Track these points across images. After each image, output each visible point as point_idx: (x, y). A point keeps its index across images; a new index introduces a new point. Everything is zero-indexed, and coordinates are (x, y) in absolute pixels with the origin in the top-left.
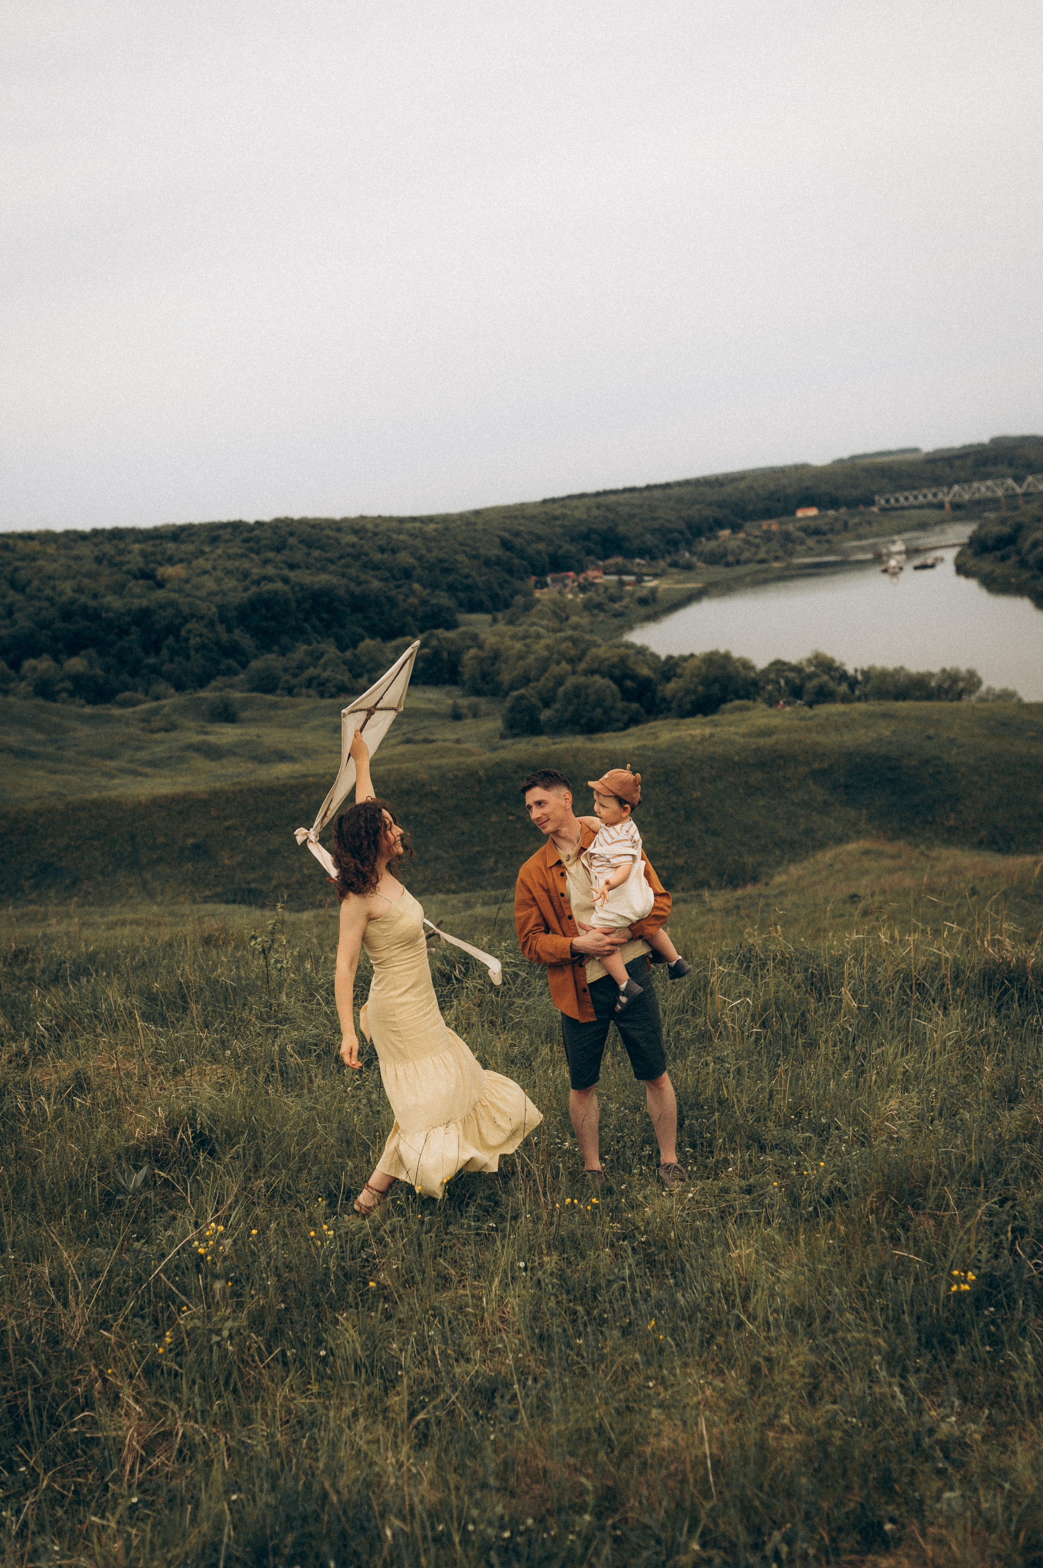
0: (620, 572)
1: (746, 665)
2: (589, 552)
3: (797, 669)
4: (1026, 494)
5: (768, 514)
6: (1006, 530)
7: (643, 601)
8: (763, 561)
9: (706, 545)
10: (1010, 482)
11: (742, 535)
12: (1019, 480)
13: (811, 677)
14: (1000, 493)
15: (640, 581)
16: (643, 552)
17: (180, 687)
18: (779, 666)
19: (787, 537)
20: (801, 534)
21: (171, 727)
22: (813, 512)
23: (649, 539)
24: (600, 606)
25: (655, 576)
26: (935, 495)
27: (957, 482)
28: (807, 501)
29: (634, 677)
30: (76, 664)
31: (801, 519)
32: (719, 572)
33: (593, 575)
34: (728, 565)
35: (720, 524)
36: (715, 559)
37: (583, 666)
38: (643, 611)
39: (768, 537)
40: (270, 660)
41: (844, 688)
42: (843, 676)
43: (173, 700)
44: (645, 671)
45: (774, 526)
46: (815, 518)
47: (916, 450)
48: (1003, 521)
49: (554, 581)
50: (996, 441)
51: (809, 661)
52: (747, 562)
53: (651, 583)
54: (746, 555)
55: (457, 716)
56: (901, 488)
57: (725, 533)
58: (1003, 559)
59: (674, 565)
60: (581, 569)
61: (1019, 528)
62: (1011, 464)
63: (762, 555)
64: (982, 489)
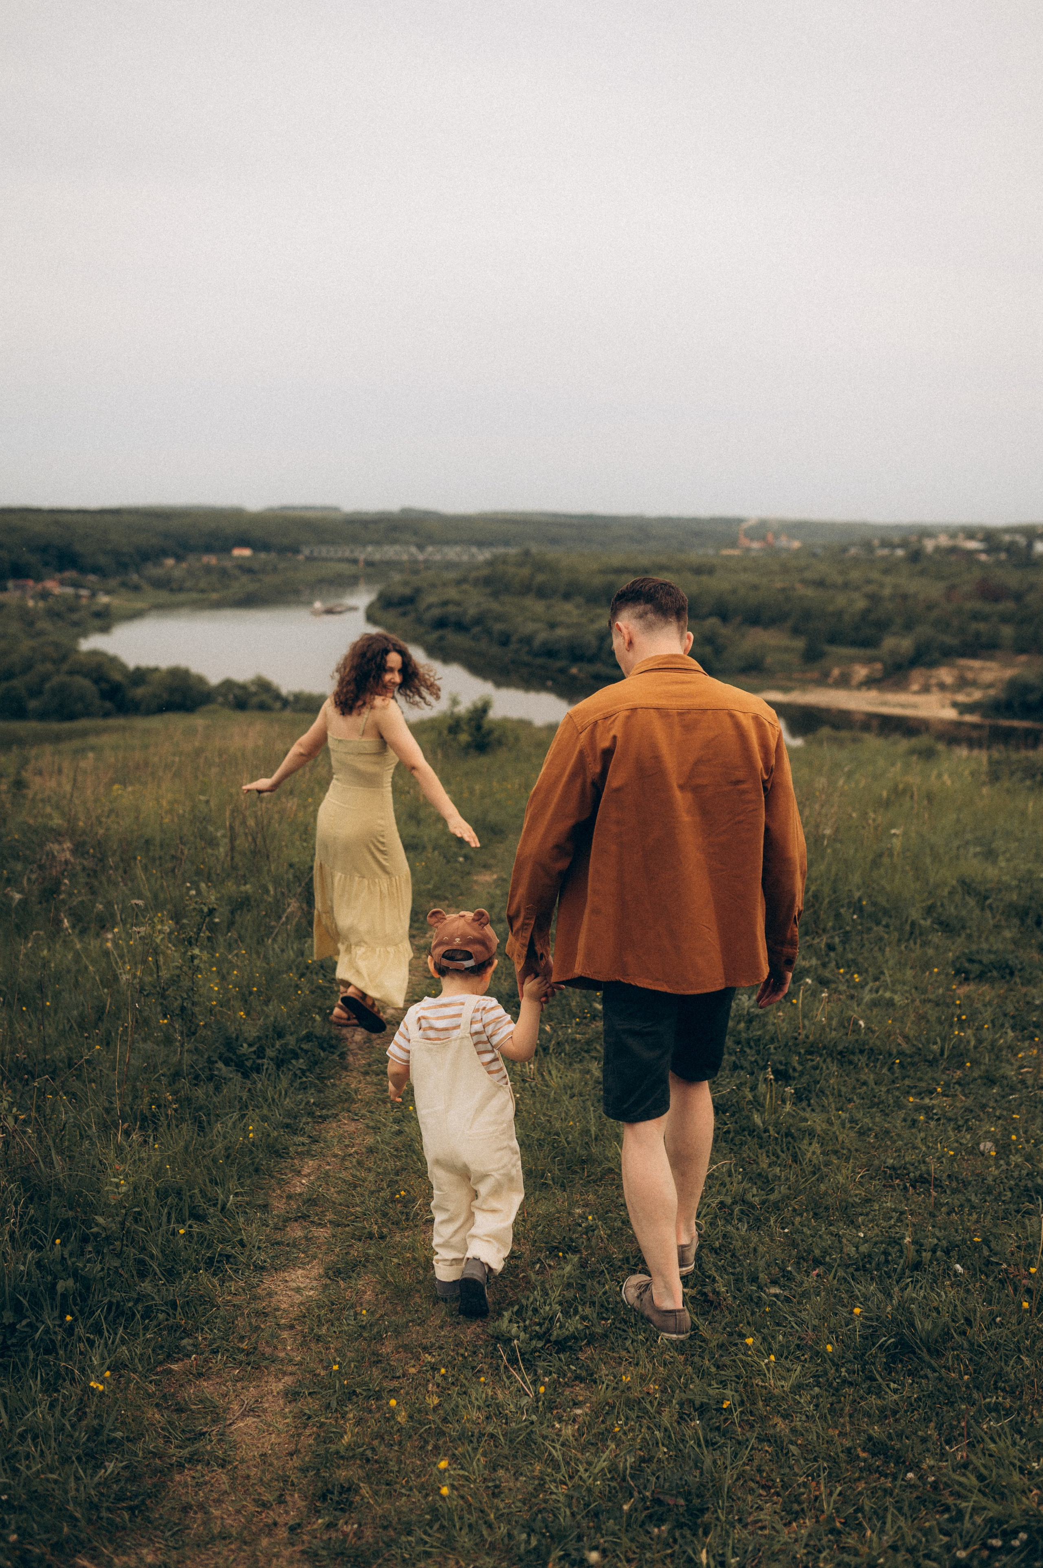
0: (76, 585)
1: (201, 680)
2: (46, 564)
3: (243, 687)
4: (426, 561)
5: (209, 549)
6: (407, 591)
7: (98, 615)
8: (203, 591)
9: (153, 570)
10: (413, 550)
11: (184, 565)
12: (421, 547)
13: (255, 694)
14: (405, 557)
15: (93, 595)
16: (96, 570)
18: (228, 685)
19: (224, 573)
20: (237, 572)
22: (247, 552)
23: (102, 560)
24: (58, 615)
25: (108, 592)
26: (352, 551)
27: (371, 542)
28: (244, 543)
29: (108, 681)
31: (238, 558)
32: (163, 596)
33: (53, 586)
34: (172, 590)
35: (164, 553)
36: (163, 584)
37: (65, 667)
38: (97, 623)
39: (208, 570)
41: (278, 705)
42: (277, 696)
44: (117, 677)
45: (211, 560)
46: (248, 558)
47: (336, 509)
48: (406, 583)
49: (17, 587)
50: (405, 511)
51: (253, 682)
52: (190, 590)
53: (104, 599)
54: (188, 584)
56: (323, 542)
57: (170, 562)
58: (404, 614)
59: (124, 584)
60: (39, 579)
61: (418, 591)
62: (416, 533)
63: (202, 584)
64: (390, 552)
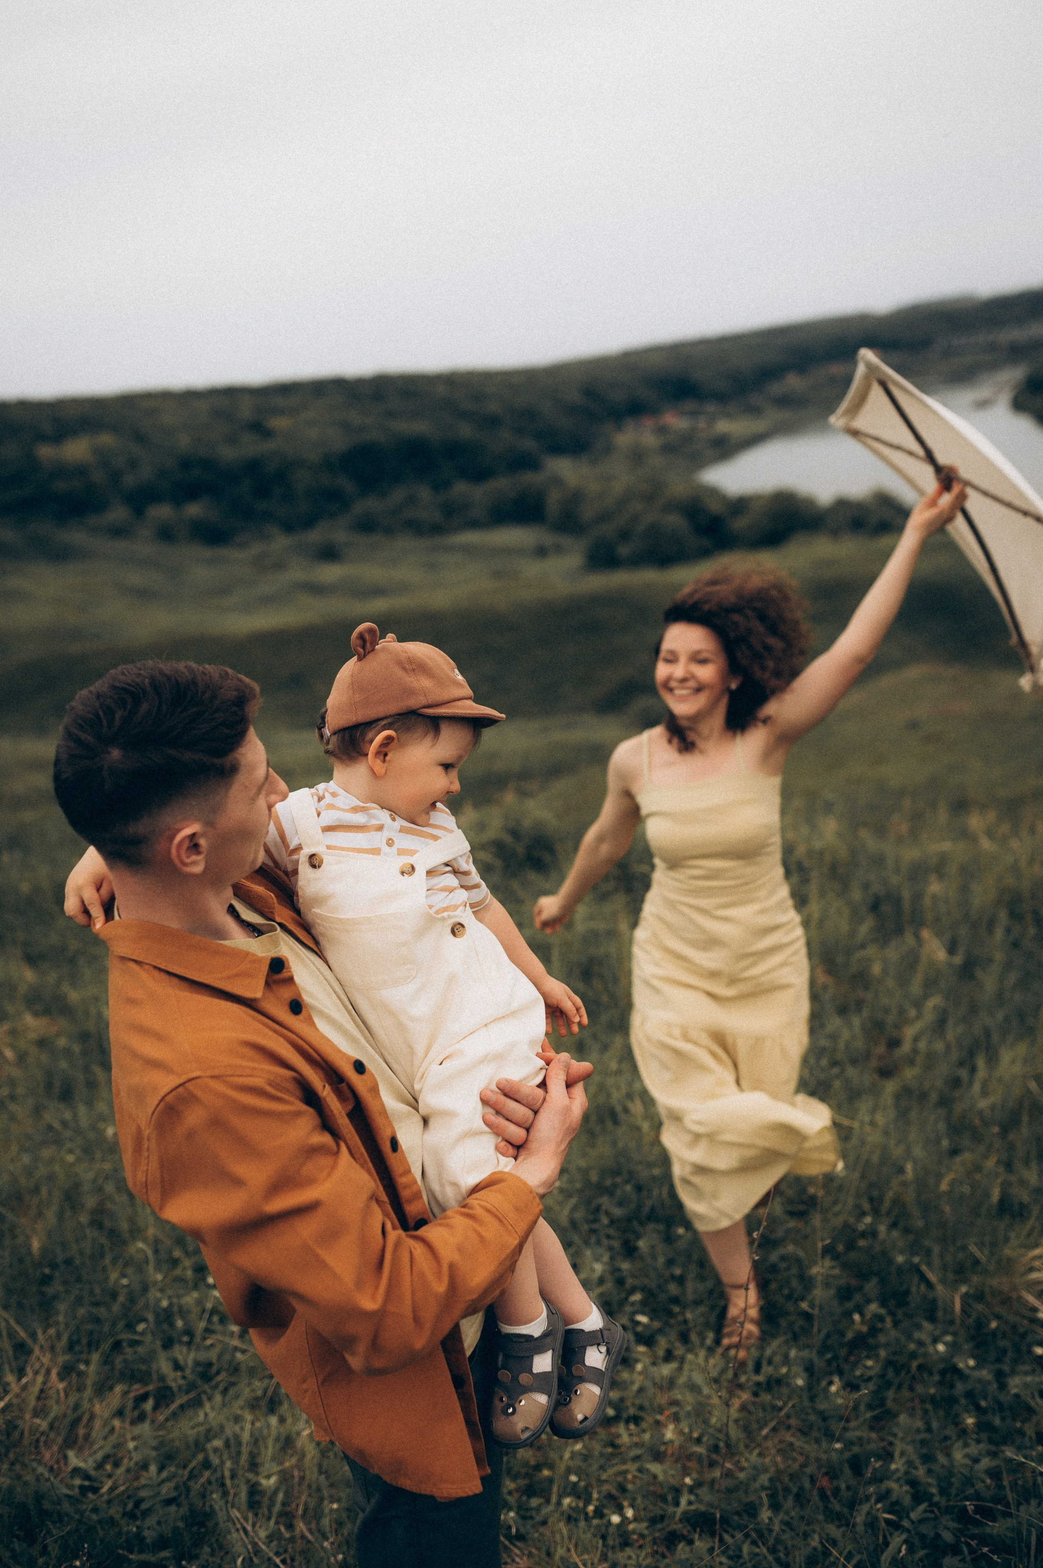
0: (693, 416)
1: (810, 501)
2: (665, 397)
3: (859, 505)
7: (714, 443)
9: (775, 388)
11: (808, 379)
13: (872, 511)
15: (712, 423)
16: (714, 397)
17: (288, 527)
18: (842, 504)
21: (279, 566)
23: (721, 385)
24: (676, 449)
25: (726, 419)
29: (705, 513)
30: (194, 510)
32: (785, 415)
33: (670, 419)
34: (794, 407)
35: (788, 368)
37: (658, 504)
38: (713, 452)
39: (833, 379)
40: (371, 504)
43: (281, 542)
44: (715, 509)
45: (836, 368)
49: (633, 425)
53: (723, 426)
55: (541, 552)
57: (792, 377)
59: (744, 408)
60: (657, 414)
63: (826, 396)
